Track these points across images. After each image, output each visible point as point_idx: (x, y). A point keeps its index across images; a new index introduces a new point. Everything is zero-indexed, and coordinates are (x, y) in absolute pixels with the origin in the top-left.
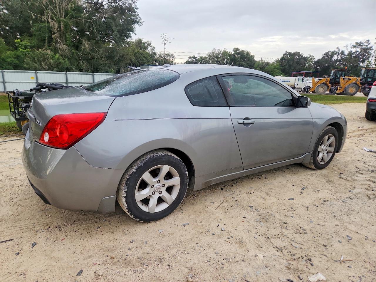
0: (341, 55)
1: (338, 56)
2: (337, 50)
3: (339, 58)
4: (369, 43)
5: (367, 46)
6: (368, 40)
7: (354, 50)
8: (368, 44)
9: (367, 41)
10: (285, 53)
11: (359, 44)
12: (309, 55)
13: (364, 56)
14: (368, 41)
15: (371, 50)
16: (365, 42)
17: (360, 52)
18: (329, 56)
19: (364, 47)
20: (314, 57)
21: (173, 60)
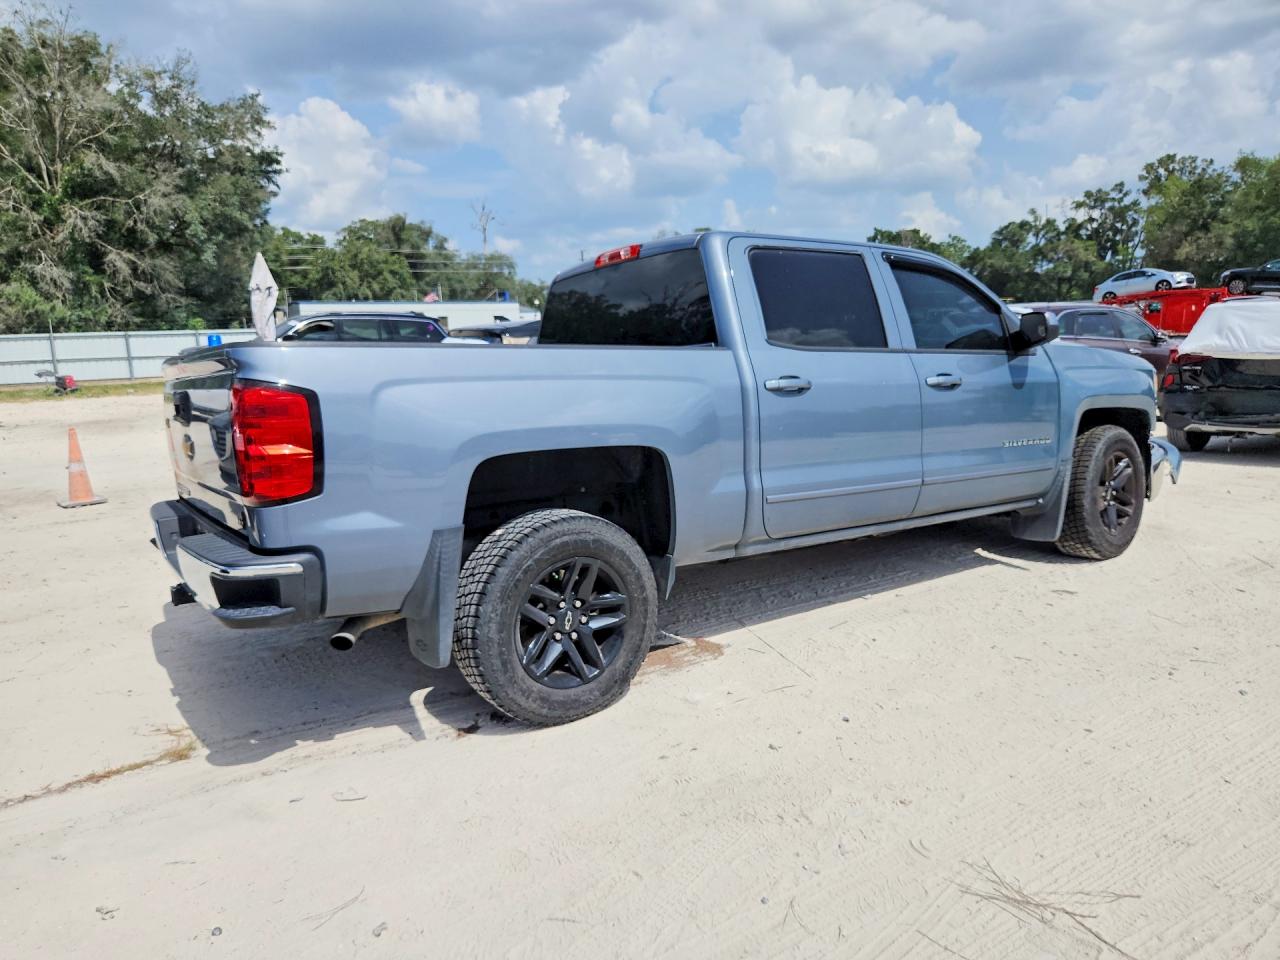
0: (1047, 233)
1: (1036, 235)
2: (1030, 219)
3: (1043, 242)
4: (1124, 192)
5: (1121, 200)
6: (1118, 182)
7: (1081, 216)
8: (1121, 195)
9: (1116, 185)
10: (872, 234)
11: (1096, 199)
12: (950, 236)
13: (1117, 231)
14: (1122, 184)
15: (1136, 212)
16: (1113, 190)
17: (1104, 222)
18: (1010, 236)
19: (1108, 205)
20: (967, 244)
21: (510, 273)
